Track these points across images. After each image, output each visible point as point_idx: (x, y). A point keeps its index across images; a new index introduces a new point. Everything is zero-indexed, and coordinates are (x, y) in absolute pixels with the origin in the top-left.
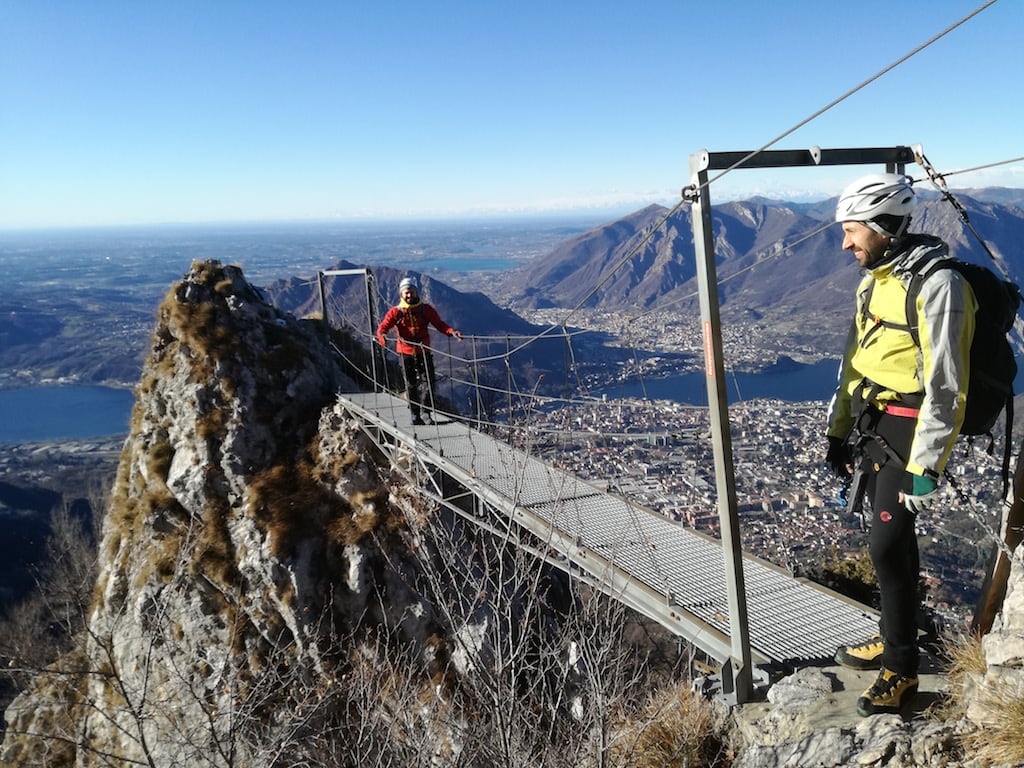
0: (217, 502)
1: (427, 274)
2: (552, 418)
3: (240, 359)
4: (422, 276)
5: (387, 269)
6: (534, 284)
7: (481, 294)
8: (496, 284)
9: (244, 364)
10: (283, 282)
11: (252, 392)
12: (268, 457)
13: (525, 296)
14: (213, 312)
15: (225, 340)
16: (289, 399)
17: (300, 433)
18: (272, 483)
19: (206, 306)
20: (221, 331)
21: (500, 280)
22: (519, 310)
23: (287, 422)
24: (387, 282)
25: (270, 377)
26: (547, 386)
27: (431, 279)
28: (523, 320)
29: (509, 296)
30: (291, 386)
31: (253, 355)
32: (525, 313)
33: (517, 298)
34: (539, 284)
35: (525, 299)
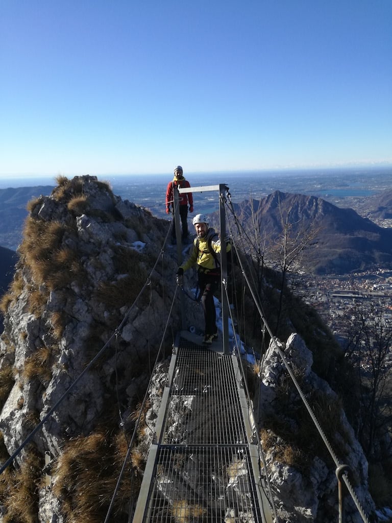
0: (35, 459)
1: (322, 198)
2: (389, 281)
3: (76, 290)
4: (319, 199)
5: (300, 195)
6: (383, 205)
7: (351, 209)
8: (361, 204)
9: (81, 296)
10: (247, 201)
11: (84, 332)
12: (90, 417)
13: (377, 211)
14: (60, 233)
15: (64, 267)
16: (124, 344)
17: (130, 391)
18: (84, 457)
19: (55, 225)
20: (62, 255)
21: (363, 202)
22: (373, 219)
23: (120, 372)
24: (300, 202)
25: (106, 314)
26: (387, 263)
27: (324, 201)
28: (375, 225)
29: (367, 211)
30: (128, 326)
31: (93, 287)
32: (377, 220)
33: (373, 212)
34: (386, 205)
35: (378, 213)
